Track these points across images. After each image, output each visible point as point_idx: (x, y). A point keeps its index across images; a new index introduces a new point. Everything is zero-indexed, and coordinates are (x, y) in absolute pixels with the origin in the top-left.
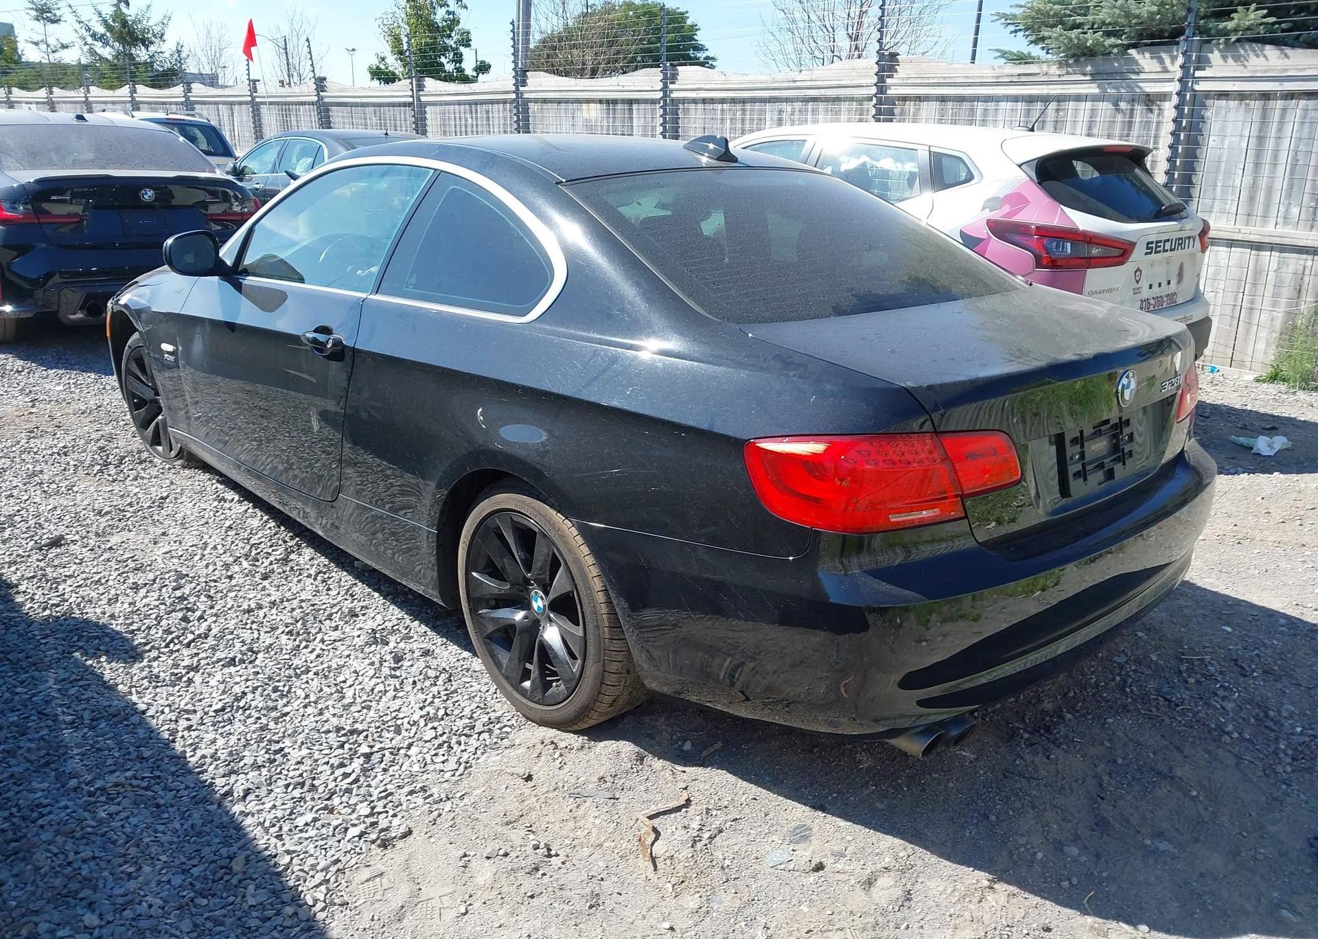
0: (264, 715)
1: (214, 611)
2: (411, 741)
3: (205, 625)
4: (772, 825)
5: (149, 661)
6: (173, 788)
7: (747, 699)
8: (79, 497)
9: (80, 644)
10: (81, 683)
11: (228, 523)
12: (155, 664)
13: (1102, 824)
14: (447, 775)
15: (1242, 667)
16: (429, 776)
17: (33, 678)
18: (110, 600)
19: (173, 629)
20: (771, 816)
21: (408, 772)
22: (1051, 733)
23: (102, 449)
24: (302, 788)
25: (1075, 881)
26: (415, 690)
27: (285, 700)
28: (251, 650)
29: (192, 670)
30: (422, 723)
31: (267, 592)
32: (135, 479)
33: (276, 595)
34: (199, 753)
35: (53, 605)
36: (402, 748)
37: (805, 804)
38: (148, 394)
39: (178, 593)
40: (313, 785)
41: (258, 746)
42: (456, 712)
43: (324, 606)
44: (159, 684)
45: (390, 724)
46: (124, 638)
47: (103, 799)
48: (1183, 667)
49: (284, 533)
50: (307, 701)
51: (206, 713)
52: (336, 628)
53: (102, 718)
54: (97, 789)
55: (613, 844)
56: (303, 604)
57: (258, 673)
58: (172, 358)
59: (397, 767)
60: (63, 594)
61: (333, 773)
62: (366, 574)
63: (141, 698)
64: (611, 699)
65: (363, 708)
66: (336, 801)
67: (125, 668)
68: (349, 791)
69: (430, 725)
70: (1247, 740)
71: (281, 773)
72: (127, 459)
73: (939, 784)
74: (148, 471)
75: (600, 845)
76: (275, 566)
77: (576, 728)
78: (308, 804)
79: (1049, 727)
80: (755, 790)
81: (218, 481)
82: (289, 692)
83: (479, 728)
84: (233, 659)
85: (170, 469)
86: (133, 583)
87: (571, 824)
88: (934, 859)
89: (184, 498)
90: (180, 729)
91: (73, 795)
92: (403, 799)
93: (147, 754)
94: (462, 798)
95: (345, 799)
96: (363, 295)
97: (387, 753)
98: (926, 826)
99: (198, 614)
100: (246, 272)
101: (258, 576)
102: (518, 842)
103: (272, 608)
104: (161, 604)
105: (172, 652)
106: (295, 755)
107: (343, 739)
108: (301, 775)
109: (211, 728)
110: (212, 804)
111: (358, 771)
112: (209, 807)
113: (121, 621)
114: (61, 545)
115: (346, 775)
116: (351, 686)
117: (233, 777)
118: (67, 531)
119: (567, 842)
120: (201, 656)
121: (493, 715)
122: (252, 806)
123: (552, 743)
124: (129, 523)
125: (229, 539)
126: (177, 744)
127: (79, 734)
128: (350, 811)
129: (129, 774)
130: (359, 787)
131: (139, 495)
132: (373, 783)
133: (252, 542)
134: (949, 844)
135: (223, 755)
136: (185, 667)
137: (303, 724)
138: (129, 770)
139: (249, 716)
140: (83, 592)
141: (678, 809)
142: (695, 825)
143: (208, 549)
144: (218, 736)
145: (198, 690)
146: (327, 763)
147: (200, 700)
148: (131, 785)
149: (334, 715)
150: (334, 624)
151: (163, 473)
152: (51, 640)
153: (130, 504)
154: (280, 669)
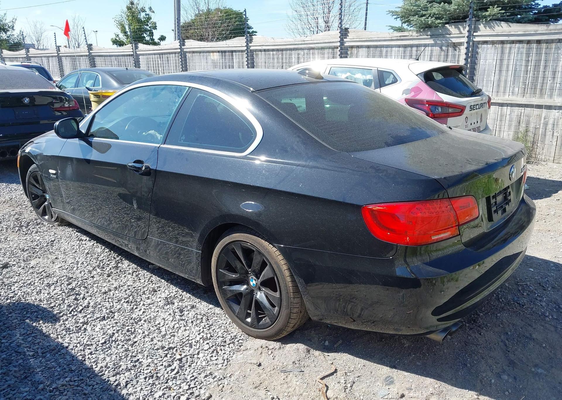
0: (126, 344)
1: (89, 294)
2: (198, 350)
3: (86, 302)
4: (375, 377)
5: (63, 321)
6: (90, 384)
7: (354, 321)
8: (11, 243)
9: (28, 315)
10: (33, 335)
11: (86, 251)
12: (67, 322)
13: (512, 363)
14: (220, 366)
15: (543, 286)
16: (211, 367)
17: (9, 334)
18: (37, 292)
19: (71, 304)
20: (373, 373)
21: (200, 366)
22: (477, 323)
23: (17, 219)
24: (152, 378)
25: (510, 391)
26: (193, 326)
27: (134, 336)
28: (111, 312)
29: (85, 324)
30: (202, 341)
31: (111, 282)
32: (36, 232)
33: (116, 284)
34: (99, 366)
35: (11, 297)
36: (195, 354)
37: (387, 366)
39: (70, 287)
40: (157, 377)
41: (127, 359)
42: (215, 335)
43: (140, 288)
44: (71, 332)
45: (186, 343)
46: (48, 311)
47: (57, 393)
48: (520, 288)
49: (113, 254)
50: (144, 334)
51: (98, 345)
52: (148, 298)
53: (47, 352)
54: (54, 389)
55: (307, 394)
56: (130, 287)
57: (117, 323)
58: (55, 176)
59: (195, 364)
60: (14, 291)
61: (166, 370)
62: (156, 271)
63: (64, 340)
64: (293, 325)
65: (171, 336)
66: (170, 383)
67: (52, 326)
68: (175, 378)
69: (206, 342)
70: (556, 319)
71: (140, 372)
72: (31, 223)
73: (440, 351)
74: (42, 229)
75: (302, 395)
76: (113, 270)
77: (275, 339)
78: (157, 386)
79: (475, 320)
80: (363, 362)
81: (77, 231)
82: (135, 331)
83: (228, 342)
84: (104, 317)
85: (52, 227)
86: (47, 284)
87: (285, 385)
88: (450, 387)
89: (63, 241)
90: (86, 354)
91: (42, 392)
92: (203, 380)
93: (73, 368)
94: (230, 377)
95: (174, 382)
96: (158, 145)
97: (188, 357)
98: (442, 372)
99: (82, 296)
100: (93, 136)
101: (105, 276)
102: (264, 397)
103: (115, 290)
104: (63, 292)
105: (73, 316)
106: (145, 362)
107: (166, 352)
108: (150, 372)
109: (102, 352)
110: (112, 391)
111: (177, 367)
112: (110, 393)
113: (45, 302)
114: (8, 267)
115: (173, 370)
116: (163, 326)
117: (118, 376)
118: (9, 260)
119: (286, 394)
120: (88, 316)
121: (232, 335)
122: (131, 390)
123: (267, 347)
124: (38, 254)
125: (88, 258)
126: (87, 362)
127: (38, 361)
128: (178, 387)
129: (68, 379)
130: (180, 375)
131: (40, 240)
132: (186, 373)
133: (100, 259)
134: (454, 379)
135: (111, 365)
136: (81, 323)
137: (145, 346)
138: (67, 377)
139: (118, 345)
140: (24, 289)
141: (332, 374)
142: (343, 381)
143: (79, 264)
144: (105, 356)
145: (91, 334)
146: (162, 365)
147: (93, 339)
148: (70, 385)
149: (159, 341)
150: (147, 296)
151: (49, 229)
152: (13, 314)
153: (37, 245)
154: (127, 320)
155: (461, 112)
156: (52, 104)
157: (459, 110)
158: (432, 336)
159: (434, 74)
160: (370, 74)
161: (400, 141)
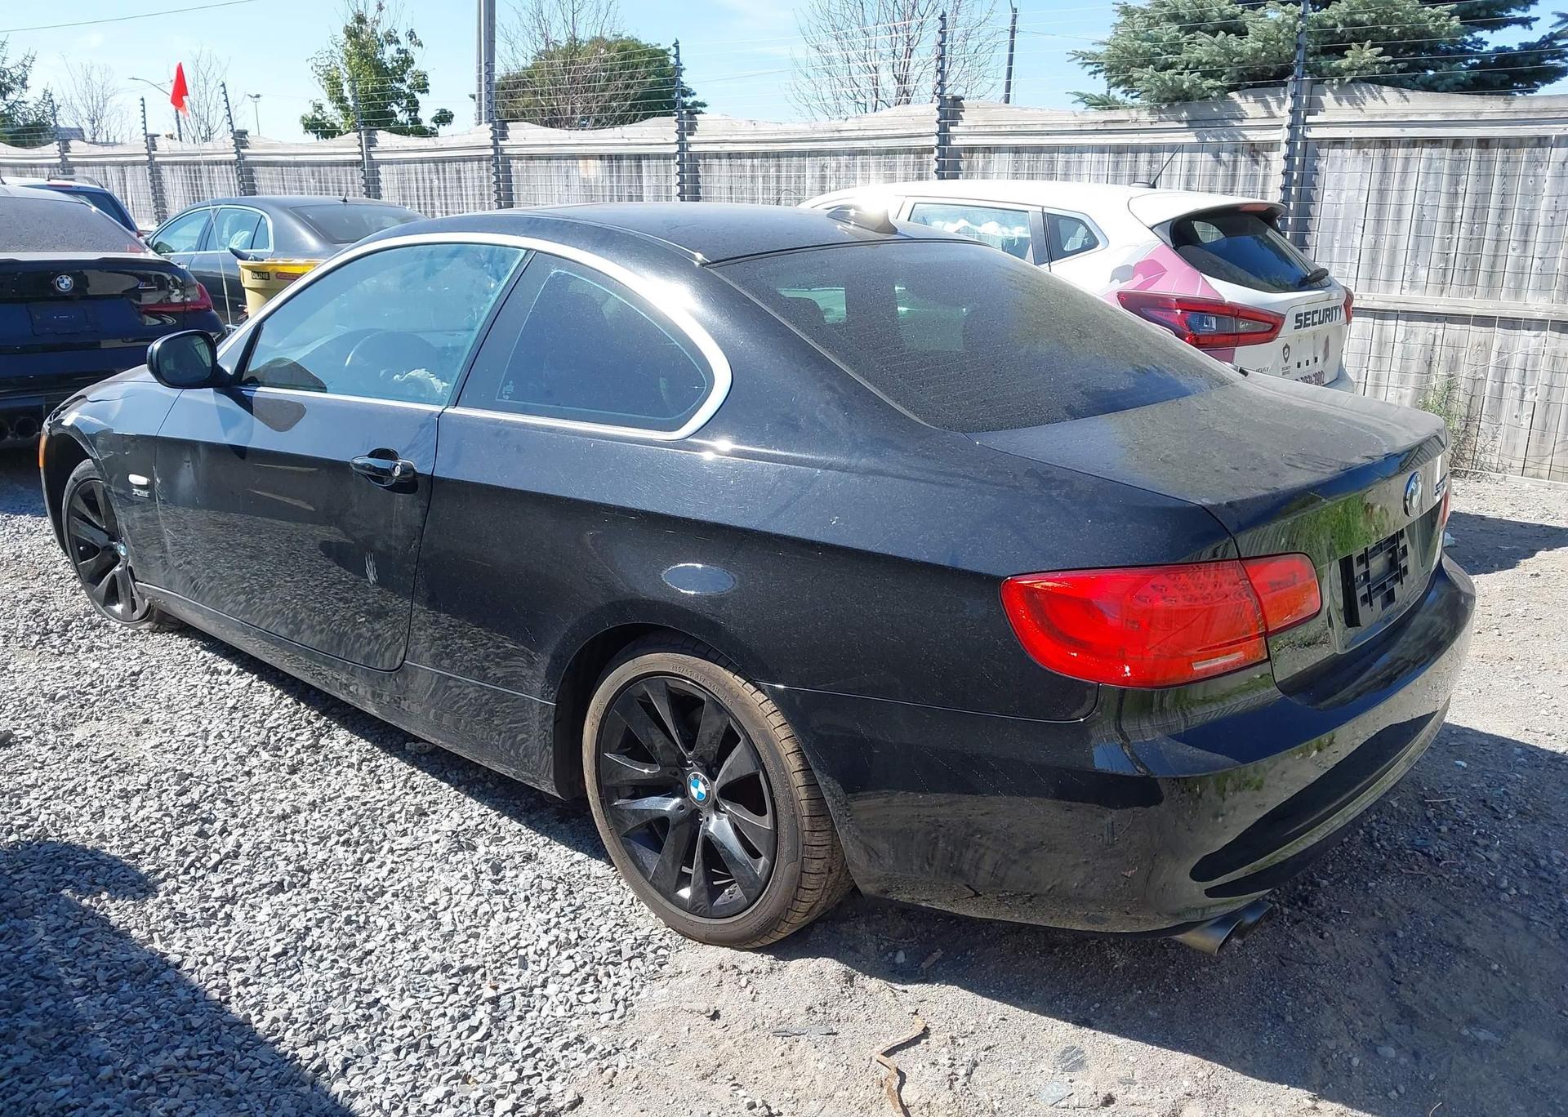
0: (342, 957)
1: (239, 820)
2: (544, 976)
3: (230, 842)
4: (1035, 1051)
5: (167, 895)
6: (246, 1066)
7: (977, 895)
8: (19, 679)
9: (68, 877)
10: (82, 931)
11: (231, 703)
12: (176, 898)
13: (1407, 1015)
14: (605, 1018)
15: (1493, 808)
16: (580, 1021)
17: (14, 928)
18: (93, 814)
19: (190, 848)
20: (1028, 1038)
21: (550, 1019)
22: (1312, 905)
23: (35, 612)
24: (416, 1052)
25: (1402, 1089)
26: (530, 909)
27: (364, 934)
28: (301, 869)
29: (228, 901)
30: (553, 951)
31: (299, 790)
32: (90, 650)
33: (313, 794)
34: (269, 1016)
35: (20, 827)
36: (535, 986)
37: (1066, 1020)
38: (101, 539)
39: (185, 800)
40: (431, 1047)
41: (345, 998)
42: (591, 934)
43: (380, 805)
44: (188, 925)
45: (510, 955)
46: (125, 865)
47: (152, 1090)
48: (1430, 813)
49: (306, 712)
50: (392, 932)
51: (264, 960)
52: (404, 833)
53: (122, 977)
54: (142, 1078)
55: (847, 1094)
56: (351, 803)
57: (317, 900)
58: (145, 493)
59: (534, 1013)
60: (29, 811)
61: (454, 1028)
62: (424, 759)
63: (170, 945)
64: (808, 906)
65: (469, 937)
66: (467, 1065)
67: (135, 906)
68: (480, 1050)
69: (565, 954)
70: (1527, 896)
71: (383, 1033)
72: (74, 624)
73: (1212, 979)
74: (104, 639)
75: (831, 1096)
76: (305, 756)
77: (759, 944)
78: (431, 1074)
79: (1307, 897)
80: (1000, 1008)
81: (203, 648)
82: (367, 922)
83: (627, 953)
84: (281, 883)
85: (133, 634)
86: (121, 791)
87: (786, 1072)
88: (1238, 1077)
89: (164, 673)
90: (232, 984)
91: (109, 1088)
92: (558, 1055)
93: (196, 1023)
94: (634, 1047)
95: (477, 1061)
96: (438, 409)
97: (517, 994)
98: (1216, 1035)
99: (218, 825)
100: (255, 381)
101: (284, 770)
102: (726, 1101)
103: (312, 811)
104: (165, 815)
105: (194, 879)
106: (397, 1007)
107: (455, 980)
108: (411, 1034)
109: (275, 980)
110: (303, 1084)
111: (486, 1021)
112: (300, 1090)
113: (115, 841)
114: (10, 745)
115: (473, 1030)
116: (445, 909)
117: (321, 1045)
118: (14, 724)
119: (787, 1095)
120: (236, 881)
121: (639, 934)
122: (357, 1084)
123: (735, 967)
124: (96, 709)
125: (236, 722)
126: (233, 1005)
127: (97, 1001)
128: (489, 1077)
129: (180, 1052)
130: (493, 1044)
131: (101, 672)
132: (511, 1037)
133: (267, 724)
134: (1250, 1058)
135: (300, 1014)
136: (217, 900)
137: (396, 963)
138: (178, 1047)
139: (321, 960)
140: (57, 805)
141: (915, 1041)
142: (944, 1060)
143: (211, 737)
144: (286, 990)
145: (244, 929)
146: (444, 1015)
147: (250, 943)
148: (186, 1067)
149: (434, 949)
150: (400, 828)
151: (125, 641)
152: (26, 873)
153: (92, 685)
154: (345, 892)
155: (1270, 331)
156: (136, 293)
157: (1266, 326)
158: (1192, 938)
159: (1198, 226)
160: (1022, 223)
161: (1107, 403)
